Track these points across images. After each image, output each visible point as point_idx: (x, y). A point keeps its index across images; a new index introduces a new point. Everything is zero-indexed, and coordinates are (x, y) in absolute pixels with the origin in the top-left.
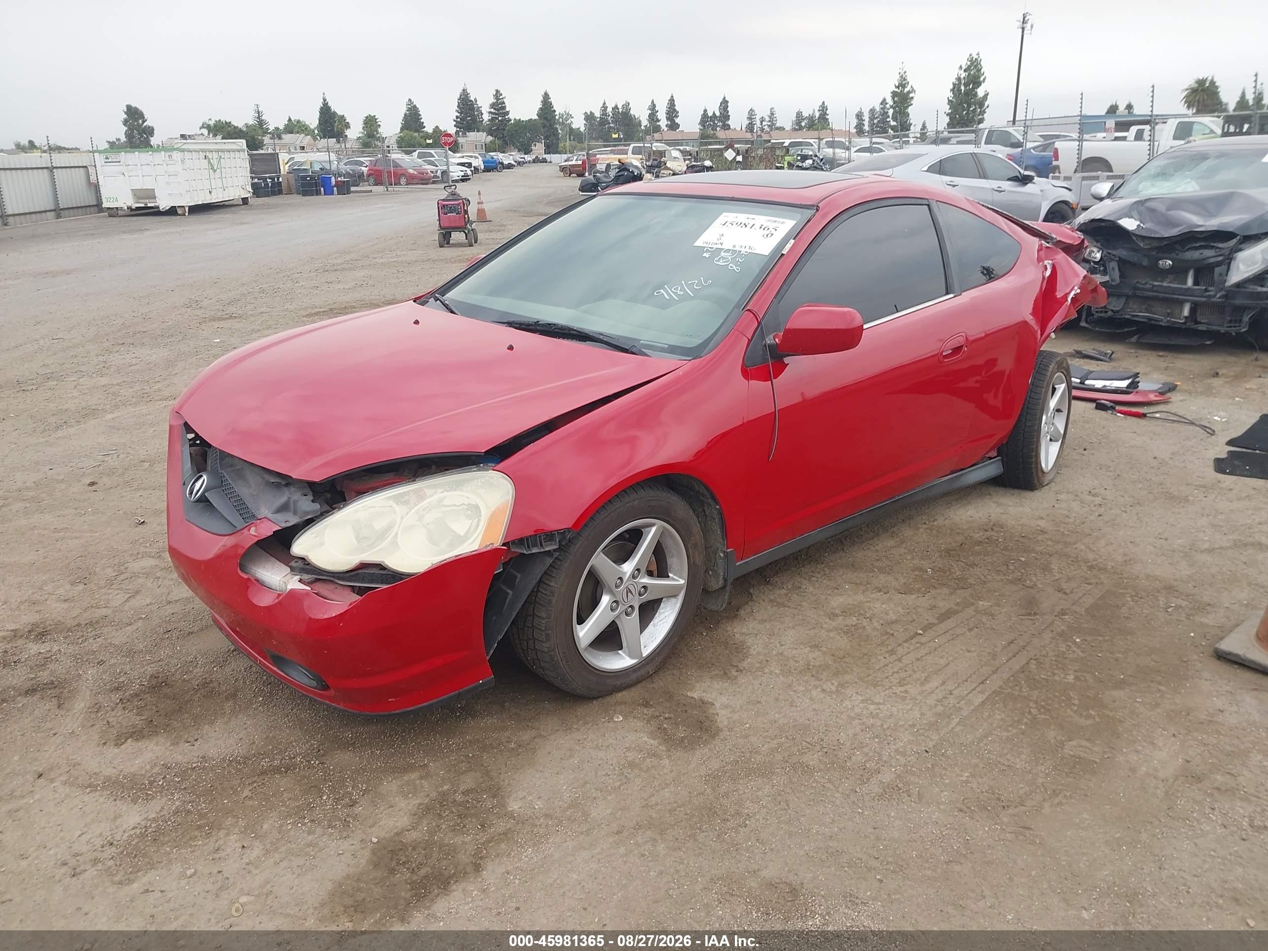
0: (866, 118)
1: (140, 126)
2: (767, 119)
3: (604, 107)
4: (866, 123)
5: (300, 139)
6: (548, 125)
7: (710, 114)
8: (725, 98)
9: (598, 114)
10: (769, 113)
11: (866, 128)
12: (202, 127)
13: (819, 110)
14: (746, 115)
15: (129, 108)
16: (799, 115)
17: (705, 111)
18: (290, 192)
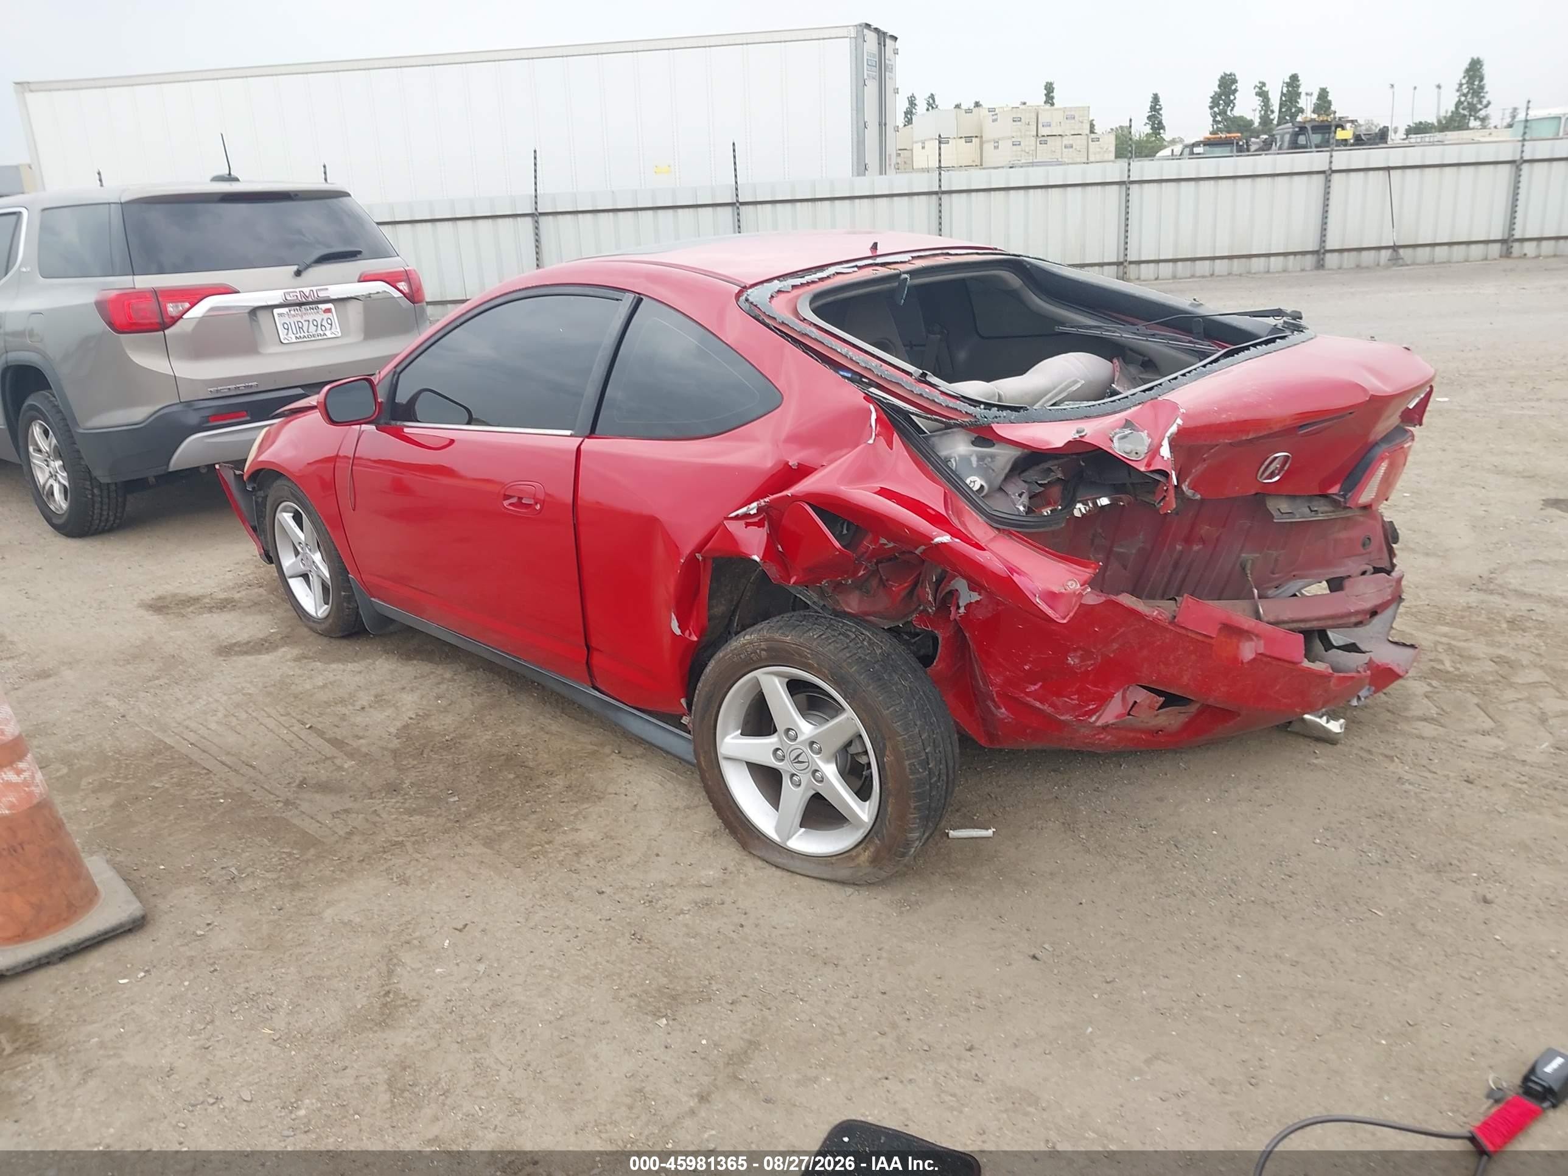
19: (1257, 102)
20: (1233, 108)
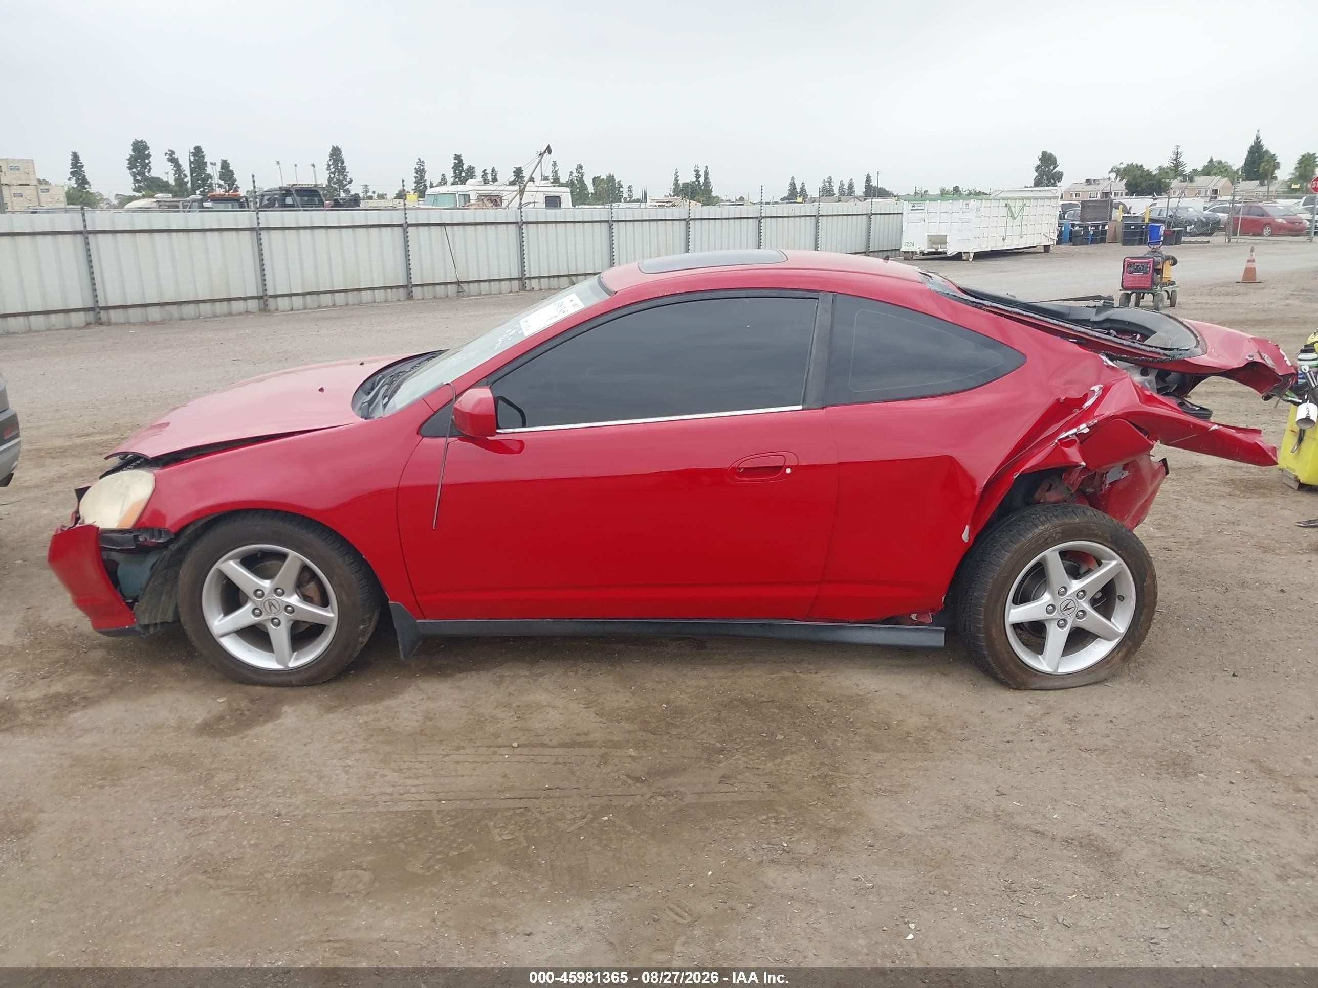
1: (1050, 171)
5: (1214, 182)
12: (1112, 171)
15: (1044, 154)
18: (1114, 241)
19: (170, 167)
20: (150, 169)
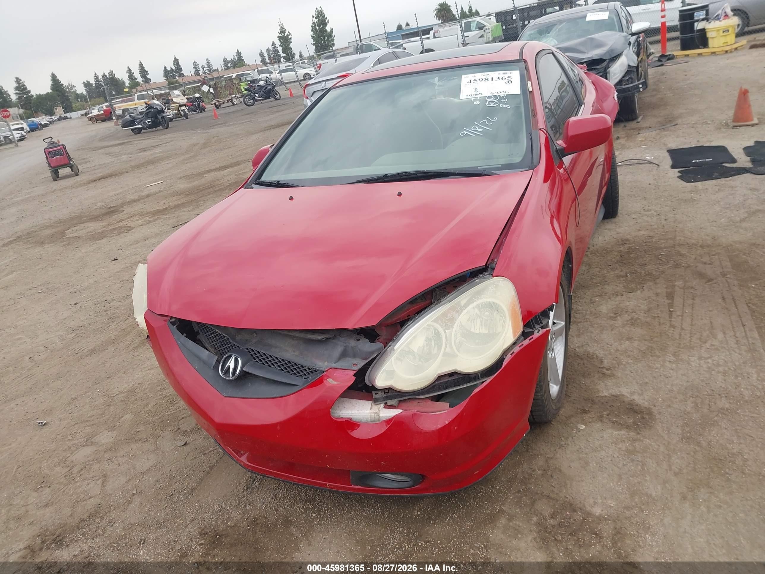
0: (266, 55)
2: (206, 66)
3: (96, 77)
4: (267, 58)
6: (60, 94)
7: (169, 69)
8: (175, 57)
9: (93, 82)
10: (206, 62)
11: (268, 61)
13: (236, 55)
14: (192, 66)
16: (225, 60)
17: (165, 68)
